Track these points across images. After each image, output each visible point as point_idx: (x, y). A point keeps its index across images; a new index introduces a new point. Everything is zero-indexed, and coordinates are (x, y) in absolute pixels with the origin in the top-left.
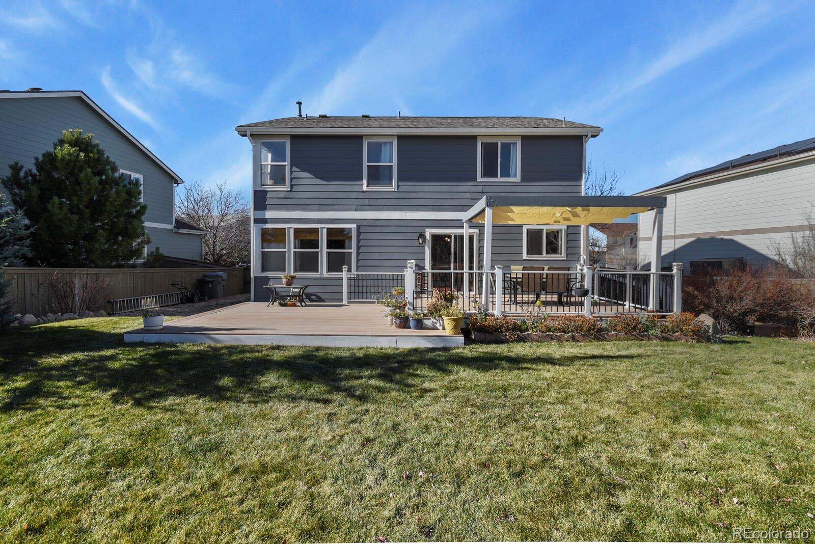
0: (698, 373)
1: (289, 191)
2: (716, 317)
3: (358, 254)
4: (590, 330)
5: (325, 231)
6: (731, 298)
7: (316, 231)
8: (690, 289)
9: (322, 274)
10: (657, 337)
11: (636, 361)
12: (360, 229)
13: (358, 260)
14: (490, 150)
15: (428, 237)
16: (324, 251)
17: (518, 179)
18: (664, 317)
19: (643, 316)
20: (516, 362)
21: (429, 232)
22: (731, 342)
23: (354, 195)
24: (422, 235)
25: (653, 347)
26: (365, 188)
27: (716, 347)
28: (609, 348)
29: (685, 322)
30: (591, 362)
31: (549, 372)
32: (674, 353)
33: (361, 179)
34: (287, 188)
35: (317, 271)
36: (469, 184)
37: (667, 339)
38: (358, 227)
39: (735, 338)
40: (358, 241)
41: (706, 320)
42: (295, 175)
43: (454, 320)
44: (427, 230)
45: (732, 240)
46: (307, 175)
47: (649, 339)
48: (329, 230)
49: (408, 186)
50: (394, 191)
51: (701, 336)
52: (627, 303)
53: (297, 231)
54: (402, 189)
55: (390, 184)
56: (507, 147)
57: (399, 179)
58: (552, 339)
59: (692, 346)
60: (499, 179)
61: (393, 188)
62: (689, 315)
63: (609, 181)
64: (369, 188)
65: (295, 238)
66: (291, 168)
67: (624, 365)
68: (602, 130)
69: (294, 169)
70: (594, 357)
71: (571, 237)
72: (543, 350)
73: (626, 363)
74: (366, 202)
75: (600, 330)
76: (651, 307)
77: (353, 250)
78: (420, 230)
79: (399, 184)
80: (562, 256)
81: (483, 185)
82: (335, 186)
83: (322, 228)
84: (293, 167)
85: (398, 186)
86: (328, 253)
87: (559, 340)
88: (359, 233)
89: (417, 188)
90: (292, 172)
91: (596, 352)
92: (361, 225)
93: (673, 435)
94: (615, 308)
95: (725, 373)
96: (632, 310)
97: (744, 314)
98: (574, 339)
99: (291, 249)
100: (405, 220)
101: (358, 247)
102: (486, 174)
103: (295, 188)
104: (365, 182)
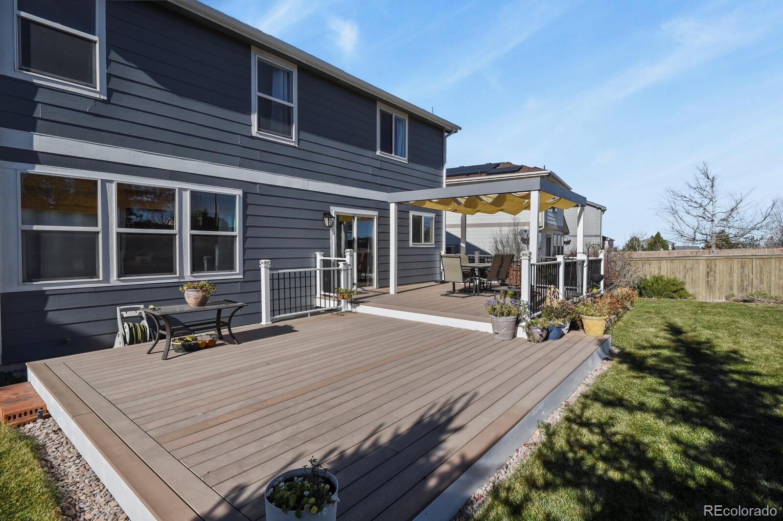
1: (103, 101)
3: (245, 239)
5: (187, 196)
7: (168, 195)
9: (182, 276)
12: (247, 197)
13: (245, 251)
15: (334, 217)
16: (184, 232)
17: (405, 160)
21: (334, 212)
24: (328, 215)
26: (254, 130)
33: (248, 112)
34: (98, 91)
35: (172, 270)
36: (369, 154)
38: (245, 194)
40: (245, 217)
42: (116, 69)
44: (332, 208)
46: (144, 77)
48: (194, 195)
49: (310, 143)
50: (294, 147)
53: (123, 191)
54: (304, 145)
55: (289, 134)
57: (300, 129)
60: (394, 157)
61: (293, 140)
64: (260, 134)
65: (120, 202)
66: (108, 53)
69: (114, 56)
74: (257, 155)
77: (237, 233)
78: (325, 207)
79: (301, 136)
80: (432, 244)
81: (382, 159)
83: (181, 190)
84: (112, 52)
85: (299, 140)
86: (193, 237)
88: (246, 205)
90: (109, 61)
92: (249, 191)
99: (110, 226)
100: (308, 191)
101: (245, 228)
102: (383, 147)
103: (117, 98)
104: (254, 121)
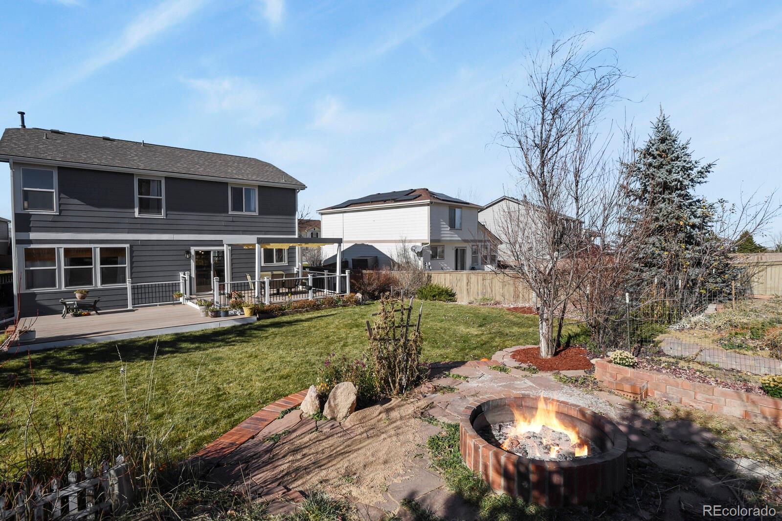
0: (356, 317)
1: (57, 215)
2: (363, 294)
3: (132, 268)
4: (314, 306)
5: (98, 251)
6: (369, 284)
7: (89, 251)
8: (353, 281)
9: (96, 286)
10: (341, 306)
11: (335, 316)
12: (133, 248)
13: (131, 273)
14: (238, 192)
15: (193, 253)
16: (97, 267)
17: (257, 214)
18: (343, 296)
19: (335, 296)
20: (290, 323)
21: (193, 250)
22: (368, 304)
23: (127, 221)
24: (188, 252)
25: (340, 310)
26: (137, 215)
27: (363, 307)
28: (323, 313)
29: (352, 297)
30: (319, 319)
31: (306, 324)
32: (348, 311)
33: (133, 207)
34: (55, 212)
35: (91, 284)
36: (223, 215)
37: (345, 306)
38: (131, 246)
39: (370, 302)
40: (132, 257)
41: (359, 295)
42: (62, 201)
43: (251, 309)
44: (191, 248)
45: (372, 246)
46: (76, 201)
47: (338, 307)
48: (102, 249)
49: (174, 215)
50: (163, 219)
51: (358, 303)
52: (325, 290)
53: (67, 251)
54: (170, 217)
55: (159, 212)
56: (248, 191)
57: (167, 209)
58: (297, 312)
59: (354, 308)
60: (244, 213)
61: (163, 215)
62: (352, 294)
63: (306, 208)
64: (141, 216)
65: (65, 256)
66: (59, 195)
67: (331, 318)
68: (306, 187)
69: (62, 195)
70: (319, 317)
71: (290, 251)
72: (296, 317)
73: (332, 317)
74: (139, 226)
75: (318, 305)
76: (337, 291)
77: (127, 265)
78: (186, 248)
79: (168, 213)
80: (285, 263)
81: (233, 216)
82: (106, 213)
83: (95, 248)
85: (166, 215)
86: (102, 268)
87: (300, 312)
88: (132, 251)
89: (182, 217)
90: (60, 199)
91: (319, 315)
92: (133, 244)
93: (350, 331)
94: (320, 293)
95: (365, 315)
96: (328, 293)
97: (374, 291)
98: (307, 311)
99: (61, 266)
100: (175, 240)
101: (132, 263)
102: (234, 209)
103: (63, 213)
104: (137, 210)
